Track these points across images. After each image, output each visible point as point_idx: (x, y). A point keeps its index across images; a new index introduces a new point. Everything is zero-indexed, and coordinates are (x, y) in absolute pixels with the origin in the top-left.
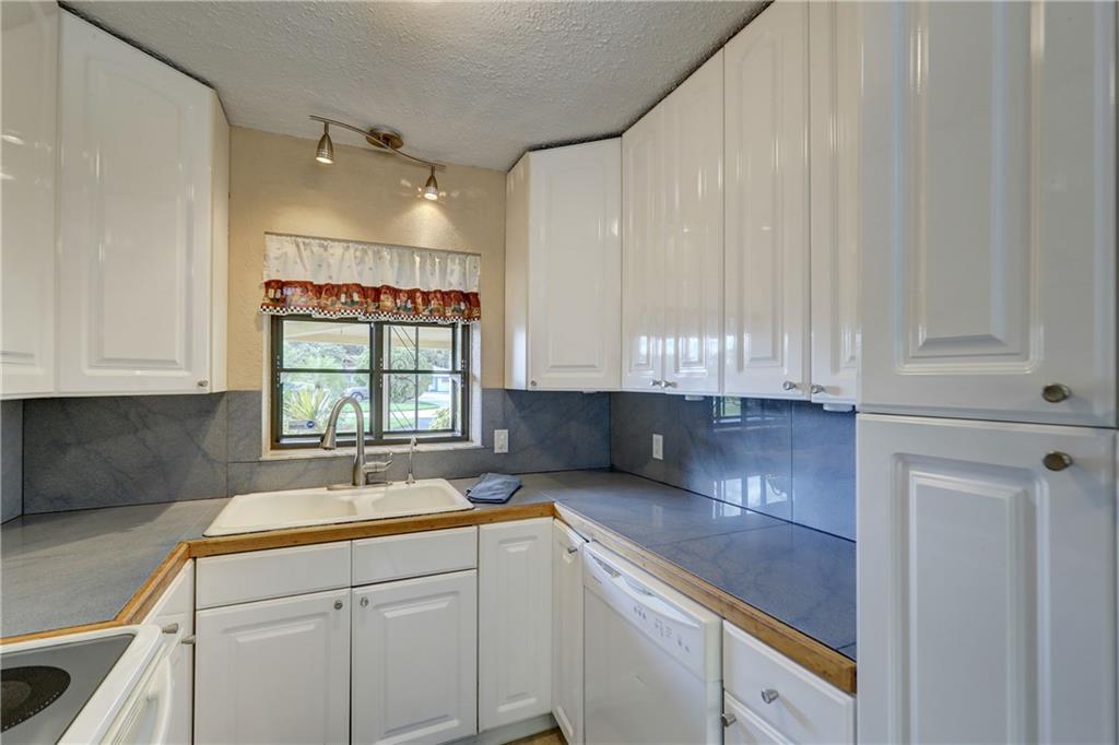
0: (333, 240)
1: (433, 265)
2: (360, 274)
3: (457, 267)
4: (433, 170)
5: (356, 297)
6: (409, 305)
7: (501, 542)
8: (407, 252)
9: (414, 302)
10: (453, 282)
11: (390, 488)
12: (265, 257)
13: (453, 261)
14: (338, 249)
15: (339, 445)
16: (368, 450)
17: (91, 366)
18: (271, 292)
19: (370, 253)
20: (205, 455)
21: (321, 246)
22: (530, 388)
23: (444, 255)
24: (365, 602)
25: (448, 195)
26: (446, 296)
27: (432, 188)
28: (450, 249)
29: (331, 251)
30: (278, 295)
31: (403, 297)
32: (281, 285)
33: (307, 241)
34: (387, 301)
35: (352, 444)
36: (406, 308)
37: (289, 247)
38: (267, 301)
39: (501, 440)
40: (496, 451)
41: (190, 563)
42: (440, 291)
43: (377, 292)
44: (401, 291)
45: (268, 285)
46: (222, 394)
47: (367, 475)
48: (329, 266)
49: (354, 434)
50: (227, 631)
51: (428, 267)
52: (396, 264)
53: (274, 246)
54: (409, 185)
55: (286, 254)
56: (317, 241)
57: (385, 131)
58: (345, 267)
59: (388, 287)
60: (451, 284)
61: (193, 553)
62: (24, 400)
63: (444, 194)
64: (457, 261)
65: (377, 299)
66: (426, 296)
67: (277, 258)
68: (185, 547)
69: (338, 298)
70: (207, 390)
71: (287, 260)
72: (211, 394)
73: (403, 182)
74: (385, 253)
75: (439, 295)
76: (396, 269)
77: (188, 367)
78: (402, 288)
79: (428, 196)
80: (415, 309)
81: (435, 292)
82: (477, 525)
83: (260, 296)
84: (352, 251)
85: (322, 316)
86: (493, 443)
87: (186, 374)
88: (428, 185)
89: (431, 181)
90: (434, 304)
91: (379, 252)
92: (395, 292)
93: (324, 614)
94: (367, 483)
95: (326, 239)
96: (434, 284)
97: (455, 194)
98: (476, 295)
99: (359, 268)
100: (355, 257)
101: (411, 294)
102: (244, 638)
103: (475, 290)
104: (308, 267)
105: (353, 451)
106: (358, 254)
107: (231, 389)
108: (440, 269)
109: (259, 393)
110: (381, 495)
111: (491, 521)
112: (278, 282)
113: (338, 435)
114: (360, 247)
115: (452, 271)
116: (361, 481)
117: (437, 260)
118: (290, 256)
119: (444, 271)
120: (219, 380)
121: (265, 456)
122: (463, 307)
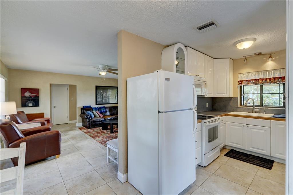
0: (250, 72)
1: (272, 73)
2: (255, 77)
3: (278, 72)
4: (271, 55)
5: (254, 81)
6: (266, 81)
7: (276, 124)
8: (265, 71)
9: (267, 80)
10: (277, 75)
12: (238, 77)
13: (277, 71)
14: (251, 74)
17: (217, 94)
18: (239, 82)
19: (257, 73)
20: (230, 106)
21: (248, 74)
23: (275, 70)
24: (248, 127)
25: (275, 58)
26: (274, 78)
27: (270, 59)
30: (240, 83)
31: (265, 80)
32: (241, 81)
33: (245, 73)
34: (260, 81)
35: (252, 106)
36: (265, 82)
37: (242, 75)
43: (258, 79)
45: (239, 81)
46: (232, 98)
47: (255, 111)
48: (249, 77)
50: (230, 125)
51: (270, 73)
52: (263, 74)
53: (240, 76)
54: (265, 59)
57: (257, 53)
58: (252, 77)
59: (261, 79)
61: (226, 115)
63: (274, 58)
65: (258, 81)
66: (270, 79)
67: (240, 77)
69: (251, 82)
70: (229, 97)
73: (264, 59)
74: (260, 73)
75: (273, 79)
76: (263, 75)
78: (264, 78)
80: (267, 82)
82: (271, 120)
83: (237, 83)
84: (253, 74)
87: (226, 95)
88: (269, 58)
89: (271, 57)
91: (259, 73)
92: (263, 79)
93: (242, 127)
96: (272, 76)
97: (277, 57)
100: (254, 74)
101: (266, 79)
102: (231, 126)
103: (283, 76)
104: (245, 78)
106: (255, 74)
107: (234, 97)
108: (274, 74)
109: (237, 98)
111: (274, 120)
112: (240, 81)
114: (255, 72)
115: (277, 73)
116: (254, 112)
117: (273, 72)
118: (242, 77)
119: (274, 73)
120: (231, 96)
121: (238, 107)
122: (279, 80)
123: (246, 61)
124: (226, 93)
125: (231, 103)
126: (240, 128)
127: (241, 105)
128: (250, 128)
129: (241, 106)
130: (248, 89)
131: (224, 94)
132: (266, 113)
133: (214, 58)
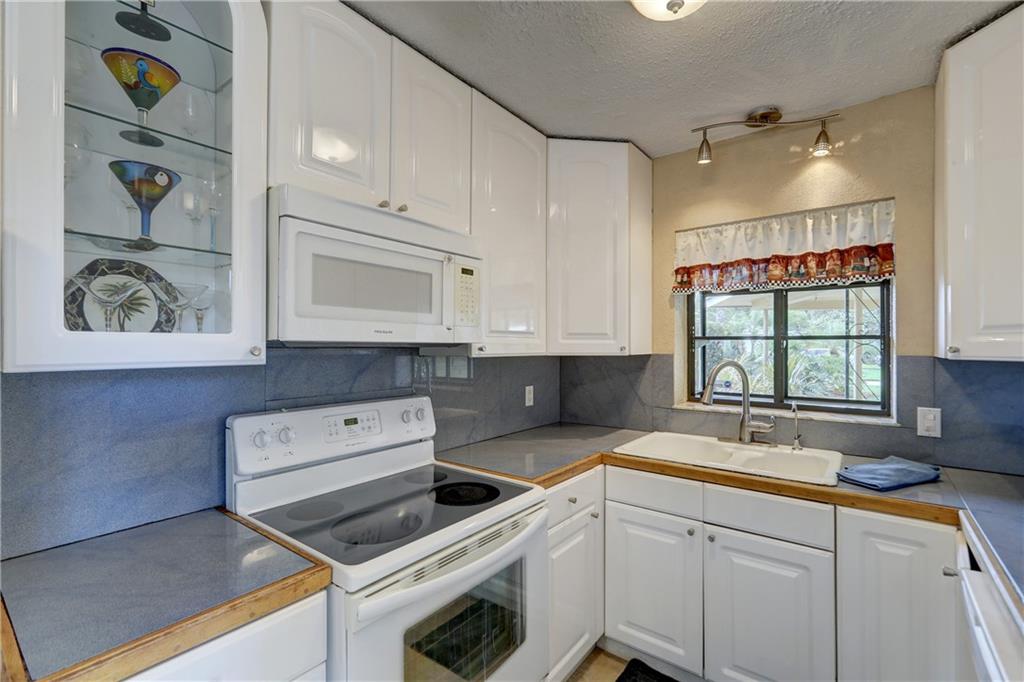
0: (726, 224)
1: (829, 224)
2: (751, 249)
3: (860, 220)
4: (824, 124)
5: (745, 271)
6: (802, 270)
7: (868, 534)
8: (799, 217)
9: (806, 267)
10: (856, 235)
11: (773, 450)
12: (675, 251)
13: (855, 215)
14: (730, 231)
15: (716, 402)
16: (754, 411)
17: (564, 338)
18: (679, 277)
19: (760, 228)
21: (717, 231)
22: (950, 356)
23: (844, 209)
24: (711, 539)
25: (845, 144)
26: (843, 255)
27: (822, 144)
28: (850, 201)
29: (725, 234)
30: (685, 278)
31: (795, 263)
32: (689, 271)
33: (705, 230)
34: (777, 270)
35: (738, 403)
36: (798, 274)
37: (691, 239)
38: (676, 285)
39: (929, 421)
40: (919, 434)
41: (601, 467)
42: (838, 251)
43: (767, 261)
44: (792, 258)
45: (677, 272)
46: (648, 356)
47: (752, 433)
48: (724, 247)
49: (740, 395)
50: (622, 522)
51: (824, 226)
52: (787, 231)
53: (681, 241)
54: (798, 149)
55: (689, 245)
56: (714, 228)
57: (761, 112)
58: (737, 245)
59: (777, 257)
60: (851, 240)
61: (604, 460)
62: (561, 357)
63: (841, 144)
64: (860, 212)
65: (766, 270)
66: (821, 259)
67: (683, 250)
68: (599, 454)
69: (731, 272)
70: (626, 353)
71: (692, 250)
72: (630, 356)
73: (793, 149)
74: (776, 226)
75: (835, 255)
76: (787, 235)
77: (615, 338)
78: (795, 254)
79: (816, 154)
80: (808, 273)
81: (832, 251)
82: (835, 505)
83: (672, 280)
84: (743, 230)
85: (719, 292)
86: (916, 422)
87: (612, 342)
88: (817, 142)
89: (824, 137)
90: (829, 265)
91: (768, 224)
92: (786, 260)
93: (682, 535)
94: (753, 440)
95: (720, 225)
96: (831, 243)
97: (856, 139)
98: (890, 245)
99: (750, 243)
100: (746, 235)
101: (803, 259)
102: (631, 529)
103: (886, 241)
104: (706, 252)
105: (738, 410)
106: (749, 231)
107: (655, 352)
108: (838, 228)
109: (671, 357)
110: (760, 455)
111: (853, 505)
112: (684, 268)
113: (715, 393)
114: (750, 224)
115: (854, 226)
116: (747, 438)
117: (834, 217)
118: (693, 245)
119: (842, 228)
120: (639, 346)
121: (675, 406)
122: (867, 263)
123: (705, 155)
124: (609, 331)
125: (646, 386)
126: (671, 540)
127: (692, 396)
128: (725, 548)
129: (689, 400)
130: (722, 311)
131: (604, 335)
132: (803, 445)
133: (549, 137)
